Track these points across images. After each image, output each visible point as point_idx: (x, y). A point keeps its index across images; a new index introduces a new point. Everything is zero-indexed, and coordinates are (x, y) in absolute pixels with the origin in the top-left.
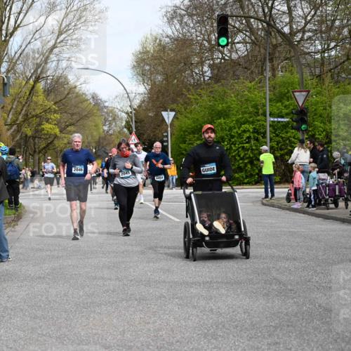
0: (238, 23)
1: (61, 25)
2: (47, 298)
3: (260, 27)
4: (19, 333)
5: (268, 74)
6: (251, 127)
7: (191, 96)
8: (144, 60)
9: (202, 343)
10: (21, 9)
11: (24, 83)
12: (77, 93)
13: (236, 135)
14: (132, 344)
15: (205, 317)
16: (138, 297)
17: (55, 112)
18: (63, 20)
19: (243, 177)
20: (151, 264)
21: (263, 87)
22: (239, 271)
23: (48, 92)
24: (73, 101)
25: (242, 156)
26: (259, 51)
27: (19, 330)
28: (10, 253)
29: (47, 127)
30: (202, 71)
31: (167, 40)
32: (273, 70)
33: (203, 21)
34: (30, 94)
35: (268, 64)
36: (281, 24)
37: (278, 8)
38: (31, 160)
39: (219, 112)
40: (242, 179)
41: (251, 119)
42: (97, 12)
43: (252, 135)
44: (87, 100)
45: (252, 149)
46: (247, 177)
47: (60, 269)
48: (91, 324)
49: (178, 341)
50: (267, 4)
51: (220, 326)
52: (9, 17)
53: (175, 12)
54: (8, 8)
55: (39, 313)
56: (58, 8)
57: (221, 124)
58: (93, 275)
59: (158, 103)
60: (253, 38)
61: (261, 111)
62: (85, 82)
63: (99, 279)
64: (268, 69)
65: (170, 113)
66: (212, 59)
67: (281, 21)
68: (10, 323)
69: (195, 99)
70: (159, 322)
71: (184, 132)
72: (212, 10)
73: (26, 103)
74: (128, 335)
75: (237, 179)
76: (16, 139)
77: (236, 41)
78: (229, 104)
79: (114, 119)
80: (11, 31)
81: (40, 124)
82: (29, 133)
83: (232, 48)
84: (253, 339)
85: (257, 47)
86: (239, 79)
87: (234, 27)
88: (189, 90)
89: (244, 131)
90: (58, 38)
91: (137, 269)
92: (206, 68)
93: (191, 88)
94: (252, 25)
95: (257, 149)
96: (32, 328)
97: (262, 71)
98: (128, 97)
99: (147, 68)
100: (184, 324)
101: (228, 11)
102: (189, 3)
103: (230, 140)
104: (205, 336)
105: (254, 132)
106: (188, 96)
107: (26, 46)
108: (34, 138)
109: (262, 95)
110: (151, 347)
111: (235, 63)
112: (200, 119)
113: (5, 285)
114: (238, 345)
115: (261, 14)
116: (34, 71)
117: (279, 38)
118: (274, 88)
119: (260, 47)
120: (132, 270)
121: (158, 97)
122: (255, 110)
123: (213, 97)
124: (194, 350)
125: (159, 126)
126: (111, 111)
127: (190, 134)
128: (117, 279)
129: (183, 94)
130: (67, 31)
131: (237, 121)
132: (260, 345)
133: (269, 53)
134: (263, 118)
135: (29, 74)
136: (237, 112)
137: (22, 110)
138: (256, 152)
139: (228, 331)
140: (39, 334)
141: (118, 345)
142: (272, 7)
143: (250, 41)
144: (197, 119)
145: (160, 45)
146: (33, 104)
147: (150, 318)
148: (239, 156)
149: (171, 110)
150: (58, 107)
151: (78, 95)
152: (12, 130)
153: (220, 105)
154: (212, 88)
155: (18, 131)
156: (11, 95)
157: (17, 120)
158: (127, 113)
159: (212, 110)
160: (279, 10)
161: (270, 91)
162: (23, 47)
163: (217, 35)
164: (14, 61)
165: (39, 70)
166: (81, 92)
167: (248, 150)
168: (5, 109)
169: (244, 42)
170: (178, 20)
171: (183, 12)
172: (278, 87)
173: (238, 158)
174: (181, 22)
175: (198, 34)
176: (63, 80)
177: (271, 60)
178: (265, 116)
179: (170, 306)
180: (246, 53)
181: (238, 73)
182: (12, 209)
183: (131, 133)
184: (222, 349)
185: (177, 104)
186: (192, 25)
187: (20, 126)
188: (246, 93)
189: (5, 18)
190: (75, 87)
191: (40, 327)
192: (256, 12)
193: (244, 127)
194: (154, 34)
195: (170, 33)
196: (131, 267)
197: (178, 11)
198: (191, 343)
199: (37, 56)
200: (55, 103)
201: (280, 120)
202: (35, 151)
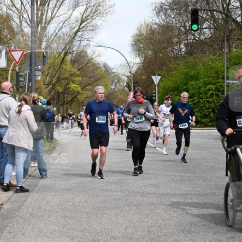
0: (205, 15)
1: (83, 16)
2: (73, 204)
3: (221, 17)
4: (54, 227)
5: (226, 50)
6: (213, 87)
7: (172, 66)
8: (140, 40)
9: (181, 236)
10: (56, 5)
11: (57, 56)
12: (93, 63)
13: (203, 92)
14: (132, 236)
15: (183, 218)
16: (136, 204)
17: (78, 76)
18: (84, 13)
19: (208, 122)
20: (145, 181)
21: (222, 59)
22: (206, 187)
23: (73, 62)
24: (91, 68)
25: (207, 107)
26: (220, 34)
27: (54, 225)
28: (48, 173)
29: (72, 86)
30: (180, 48)
31: (156, 26)
32: (230, 47)
33: (181, 14)
34: (61, 63)
35: (226, 43)
36: (235, 15)
37: (233, 4)
38: (61, 109)
39: (191, 76)
40: (207, 123)
41: (214, 81)
42: (107, 7)
43: (214, 92)
44: (100, 68)
45: (214, 102)
46: (210, 122)
47: (82, 183)
48: (104, 222)
49: (164, 235)
50: (226, 2)
51: (193, 225)
52: (47, 11)
53: (161, 7)
54: (47, 4)
55: (68, 214)
56: (81, 4)
57: (192, 85)
58: (105, 188)
59: (149, 69)
60: (215, 25)
61: (220, 76)
62: (99, 56)
63: (109, 191)
64: (226, 46)
65: (157, 77)
66: (187, 40)
67: (235, 14)
68: (48, 221)
69: (174, 67)
70: (151, 221)
71: (167, 90)
72: (187, 5)
73: (58, 70)
74: (129, 230)
75: (203, 123)
76: (51, 94)
77: (204, 27)
78: (199, 71)
79: (118, 81)
80: (48, 20)
81: (68, 84)
82: (60, 90)
83: (201, 32)
84: (216, 234)
85: (218, 32)
86: (205, 53)
87: (202, 17)
88: (170, 61)
89: (209, 90)
90: (80, 25)
91: (135, 185)
92: (182, 46)
93: (172, 59)
94: (215, 16)
95: (218, 102)
96: (63, 224)
97: (222, 48)
98: (129, 65)
99: (142, 45)
100: (168, 223)
101: (198, 6)
102: (171, 1)
103: (199, 96)
104: (183, 231)
105: (215, 91)
106: (170, 65)
107: (59, 31)
108: (63, 93)
109: (222, 64)
110: (145, 239)
111: (203, 43)
112: (178, 81)
113: (45, 195)
114: (206, 238)
115: (221, 8)
116: (64, 48)
117: (234, 25)
118: (230, 60)
119: (220, 31)
120: (131, 185)
121: (149, 66)
122: (217, 75)
123: (187, 66)
124: (175, 241)
125: (149, 86)
126: (117, 76)
127: (171, 91)
128: (122, 191)
129: (166, 64)
130: (87, 20)
131: (204, 82)
132: (221, 239)
133: (227, 36)
134: (222, 81)
135: (60, 50)
136: (204, 76)
137: (55, 75)
138: (217, 104)
139: (199, 228)
140: (68, 228)
141: (123, 237)
142: (229, 4)
143: (213, 27)
144: (176, 81)
145: (150, 30)
146: (63, 70)
147: (145, 218)
148: (205, 107)
149: (158, 75)
150: (81, 72)
151: (94, 65)
152: (49, 88)
153: (192, 72)
154: (187, 59)
155: (53, 89)
156: (49, 64)
157: (52, 81)
158: (128, 77)
159: (187, 75)
160: (234, 6)
161: (227, 62)
162: (57, 31)
163: (190, 23)
164: (50, 41)
165: (67, 48)
166: (95, 62)
167: (211, 103)
168: (44, 73)
169: (209, 28)
170: (163, 13)
171: (167, 7)
172: (232, 59)
173: (204, 108)
174: (165, 14)
175: (177, 22)
176: (84, 54)
177: (228, 40)
178: (224, 79)
179: (158, 210)
180: (210, 35)
181: (204, 49)
182: (49, 142)
183: (130, 91)
184: (195, 241)
185: (162, 71)
186: (173, 16)
187: (54, 85)
188: (210, 63)
189: (45, 11)
190: (92, 59)
191: (69, 223)
192: (218, 7)
193: (209, 86)
194: (147, 22)
195: (158, 22)
196: (130, 183)
197: (164, 7)
198: (174, 237)
199: (66, 37)
200: (78, 70)
201: (234, 82)
202: (64, 103)
